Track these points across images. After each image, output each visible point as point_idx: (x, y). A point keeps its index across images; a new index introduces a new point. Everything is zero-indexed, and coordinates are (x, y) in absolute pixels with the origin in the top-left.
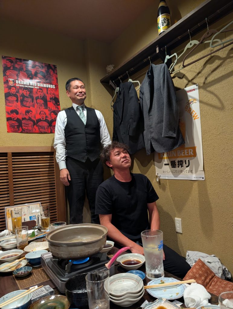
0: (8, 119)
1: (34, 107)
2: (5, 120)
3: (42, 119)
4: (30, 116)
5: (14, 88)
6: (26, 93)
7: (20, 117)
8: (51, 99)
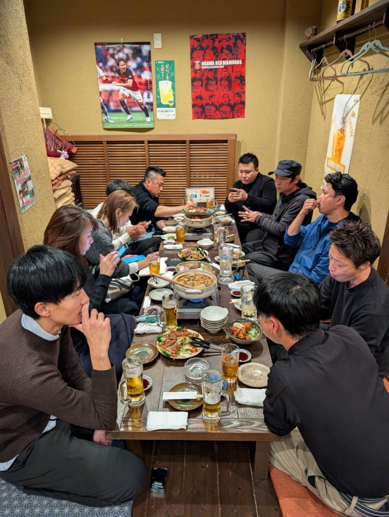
0: (194, 106)
1: (217, 90)
2: (191, 106)
3: (224, 103)
4: (213, 101)
5: (200, 72)
6: (210, 75)
7: (204, 102)
8: (236, 78)
